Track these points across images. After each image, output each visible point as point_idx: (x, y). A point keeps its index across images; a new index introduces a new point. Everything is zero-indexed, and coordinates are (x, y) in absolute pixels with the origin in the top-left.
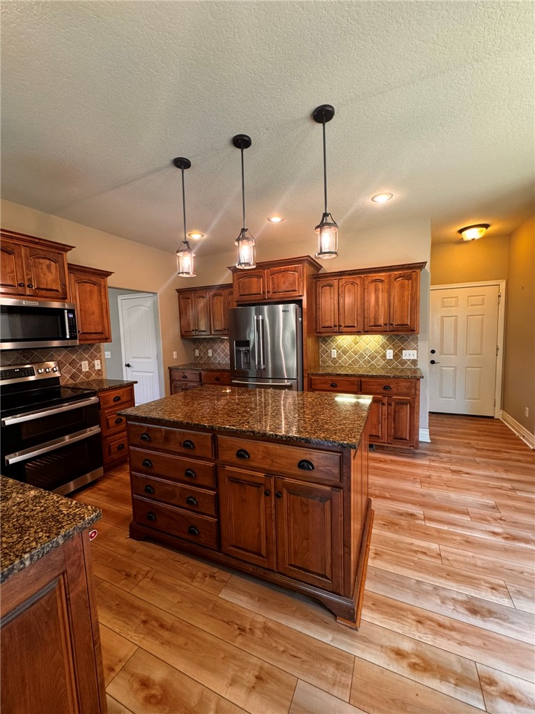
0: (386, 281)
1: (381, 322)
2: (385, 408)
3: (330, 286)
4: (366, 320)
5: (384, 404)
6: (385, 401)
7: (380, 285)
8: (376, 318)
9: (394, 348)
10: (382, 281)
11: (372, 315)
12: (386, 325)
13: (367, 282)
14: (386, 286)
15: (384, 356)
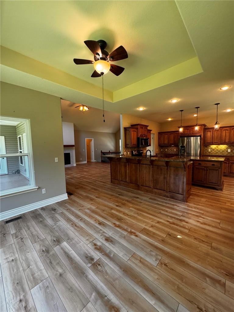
0: (229, 130)
1: (227, 141)
2: (227, 165)
3: (210, 131)
4: (222, 141)
5: (227, 163)
6: (228, 162)
7: (227, 131)
8: (225, 140)
9: (231, 149)
10: (227, 130)
11: (224, 139)
12: (228, 142)
13: (222, 130)
14: (229, 131)
15: (227, 151)
